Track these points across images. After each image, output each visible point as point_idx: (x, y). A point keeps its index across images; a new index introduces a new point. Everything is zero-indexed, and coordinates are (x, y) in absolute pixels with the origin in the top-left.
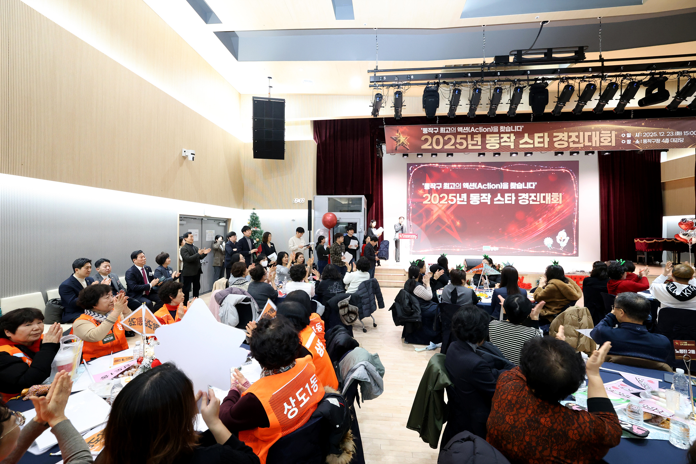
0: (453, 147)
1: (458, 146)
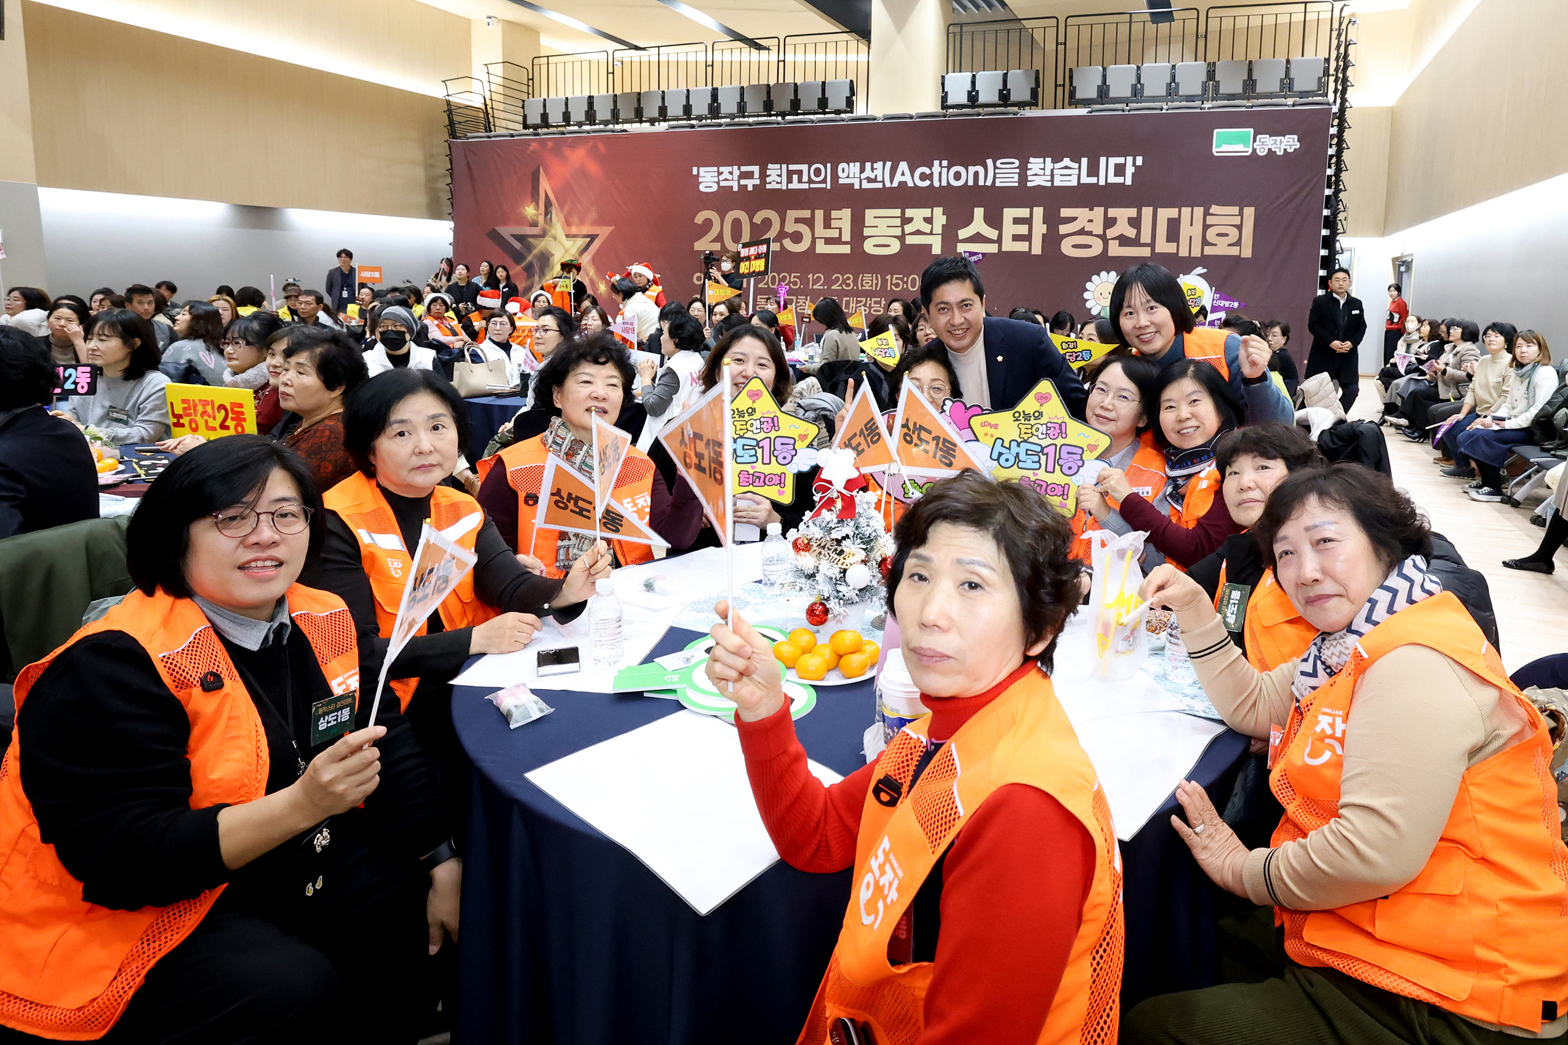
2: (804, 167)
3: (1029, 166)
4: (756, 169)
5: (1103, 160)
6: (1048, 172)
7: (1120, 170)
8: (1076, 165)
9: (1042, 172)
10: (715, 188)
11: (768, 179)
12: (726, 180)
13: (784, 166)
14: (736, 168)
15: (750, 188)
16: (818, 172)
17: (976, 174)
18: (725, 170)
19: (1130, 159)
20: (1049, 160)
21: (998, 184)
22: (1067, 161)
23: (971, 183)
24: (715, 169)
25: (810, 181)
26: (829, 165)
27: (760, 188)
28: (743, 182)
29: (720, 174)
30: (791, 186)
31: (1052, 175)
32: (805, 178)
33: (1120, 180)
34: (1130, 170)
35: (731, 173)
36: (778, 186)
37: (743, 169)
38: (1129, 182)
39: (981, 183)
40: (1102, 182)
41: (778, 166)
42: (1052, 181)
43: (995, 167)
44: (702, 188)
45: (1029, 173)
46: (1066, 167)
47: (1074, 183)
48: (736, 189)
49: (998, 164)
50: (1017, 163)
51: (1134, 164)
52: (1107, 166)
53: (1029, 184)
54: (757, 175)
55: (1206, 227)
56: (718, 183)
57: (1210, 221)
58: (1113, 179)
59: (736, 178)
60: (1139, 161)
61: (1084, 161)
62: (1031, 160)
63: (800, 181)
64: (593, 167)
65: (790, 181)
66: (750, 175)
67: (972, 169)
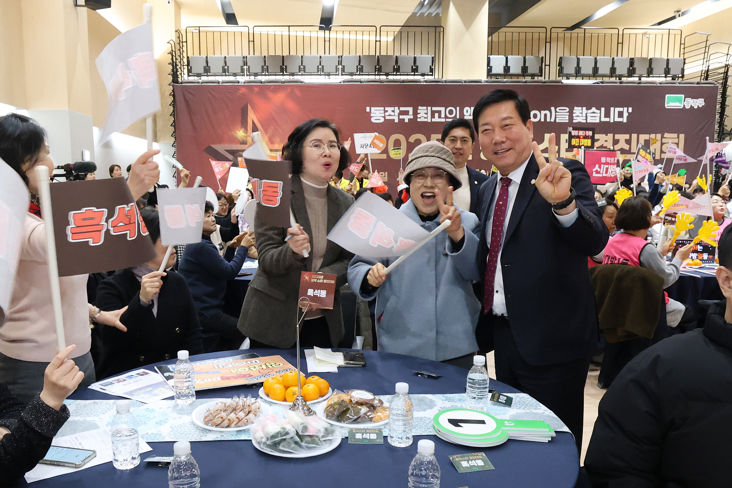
2: (442, 109)
3: (574, 111)
4: (410, 109)
5: (612, 109)
6: (584, 115)
7: (621, 114)
8: (599, 111)
9: (581, 115)
10: (382, 120)
11: (419, 116)
12: (390, 115)
13: (429, 108)
14: (396, 108)
15: (406, 121)
16: (451, 112)
17: (546, 115)
18: (389, 109)
19: (626, 109)
20: (584, 108)
21: (557, 121)
22: (594, 109)
23: (543, 120)
24: (383, 108)
25: (446, 117)
26: (458, 108)
27: (413, 121)
28: (401, 117)
29: (385, 111)
30: (433, 120)
31: (586, 117)
32: (443, 115)
33: (620, 120)
34: (626, 115)
35: (393, 111)
36: (425, 120)
37: (402, 109)
38: (625, 121)
39: (548, 120)
40: (612, 121)
41: (425, 108)
42: (586, 119)
43: (556, 112)
44: (373, 120)
45: (574, 115)
46: (594, 113)
47: (598, 121)
48: (397, 121)
49: (557, 109)
50: (568, 109)
51: (628, 112)
52: (614, 111)
53: (574, 121)
54: (411, 112)
55: (662, 144)
56: (384, 117)
57: (664, 140)
58: (618, 119)
59: (397, 114)
60: (630, 110)
61: (603, 109)
62: (575, 108)
63: (440, 117)
64: (291, 105)
65: (433, 116)
66: (407, 113)
67: (543, 112)
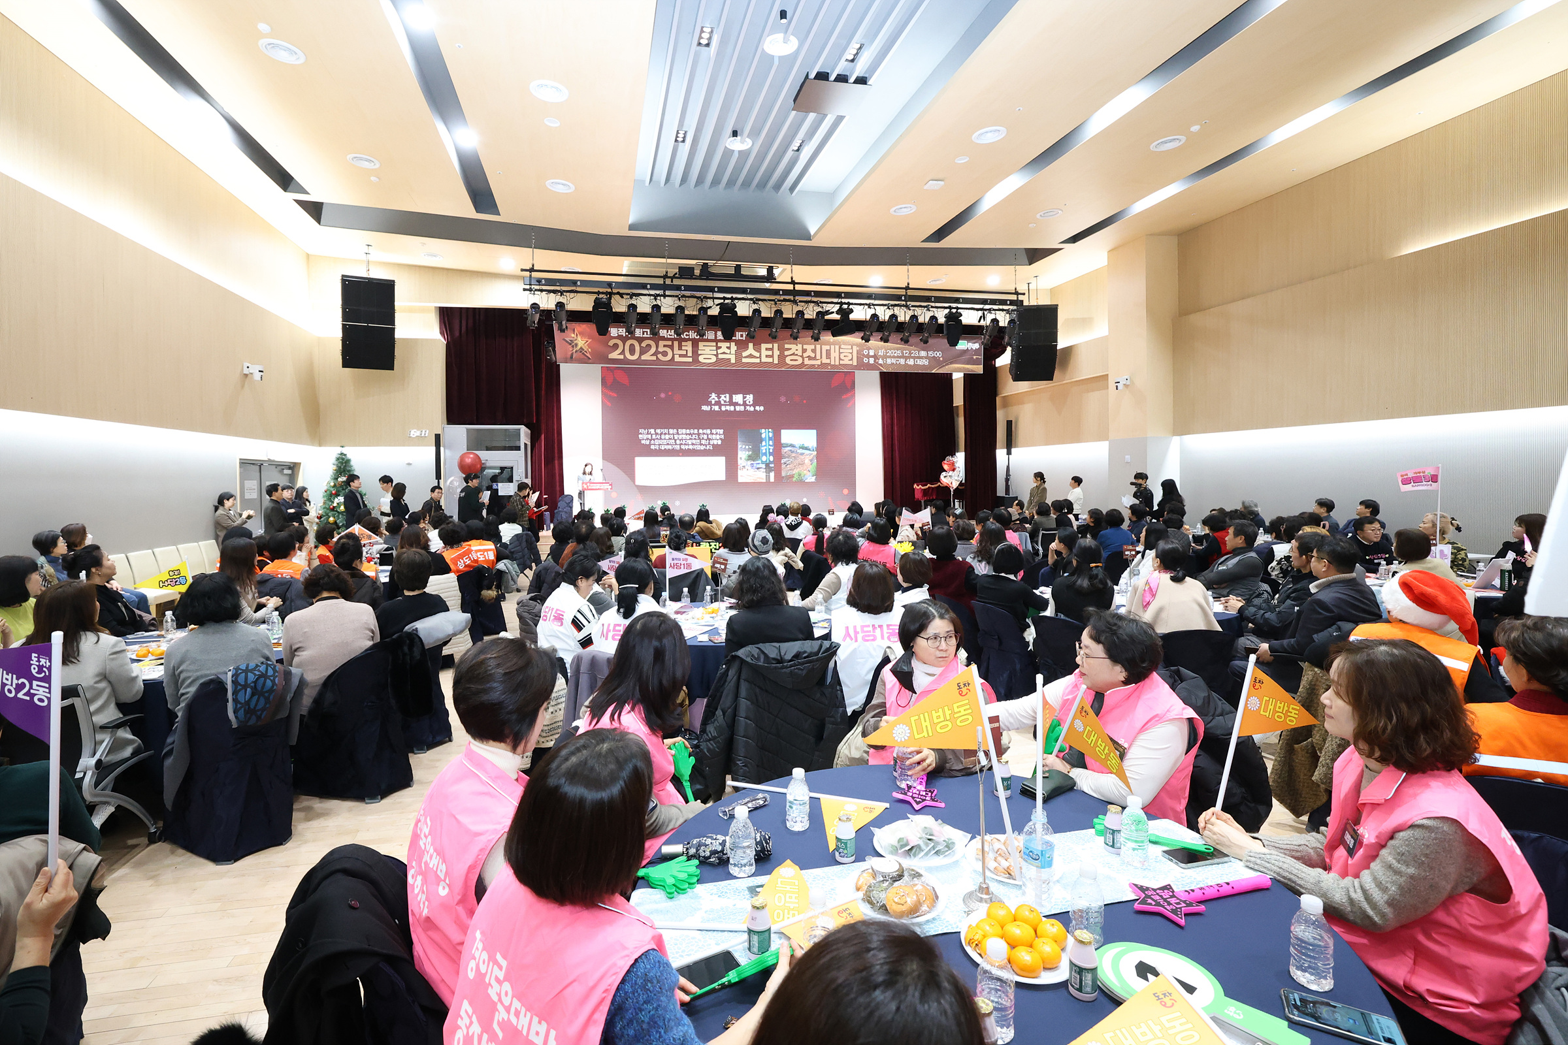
0: (654, 358)
1: (660, 356)
